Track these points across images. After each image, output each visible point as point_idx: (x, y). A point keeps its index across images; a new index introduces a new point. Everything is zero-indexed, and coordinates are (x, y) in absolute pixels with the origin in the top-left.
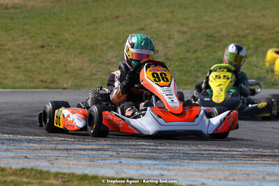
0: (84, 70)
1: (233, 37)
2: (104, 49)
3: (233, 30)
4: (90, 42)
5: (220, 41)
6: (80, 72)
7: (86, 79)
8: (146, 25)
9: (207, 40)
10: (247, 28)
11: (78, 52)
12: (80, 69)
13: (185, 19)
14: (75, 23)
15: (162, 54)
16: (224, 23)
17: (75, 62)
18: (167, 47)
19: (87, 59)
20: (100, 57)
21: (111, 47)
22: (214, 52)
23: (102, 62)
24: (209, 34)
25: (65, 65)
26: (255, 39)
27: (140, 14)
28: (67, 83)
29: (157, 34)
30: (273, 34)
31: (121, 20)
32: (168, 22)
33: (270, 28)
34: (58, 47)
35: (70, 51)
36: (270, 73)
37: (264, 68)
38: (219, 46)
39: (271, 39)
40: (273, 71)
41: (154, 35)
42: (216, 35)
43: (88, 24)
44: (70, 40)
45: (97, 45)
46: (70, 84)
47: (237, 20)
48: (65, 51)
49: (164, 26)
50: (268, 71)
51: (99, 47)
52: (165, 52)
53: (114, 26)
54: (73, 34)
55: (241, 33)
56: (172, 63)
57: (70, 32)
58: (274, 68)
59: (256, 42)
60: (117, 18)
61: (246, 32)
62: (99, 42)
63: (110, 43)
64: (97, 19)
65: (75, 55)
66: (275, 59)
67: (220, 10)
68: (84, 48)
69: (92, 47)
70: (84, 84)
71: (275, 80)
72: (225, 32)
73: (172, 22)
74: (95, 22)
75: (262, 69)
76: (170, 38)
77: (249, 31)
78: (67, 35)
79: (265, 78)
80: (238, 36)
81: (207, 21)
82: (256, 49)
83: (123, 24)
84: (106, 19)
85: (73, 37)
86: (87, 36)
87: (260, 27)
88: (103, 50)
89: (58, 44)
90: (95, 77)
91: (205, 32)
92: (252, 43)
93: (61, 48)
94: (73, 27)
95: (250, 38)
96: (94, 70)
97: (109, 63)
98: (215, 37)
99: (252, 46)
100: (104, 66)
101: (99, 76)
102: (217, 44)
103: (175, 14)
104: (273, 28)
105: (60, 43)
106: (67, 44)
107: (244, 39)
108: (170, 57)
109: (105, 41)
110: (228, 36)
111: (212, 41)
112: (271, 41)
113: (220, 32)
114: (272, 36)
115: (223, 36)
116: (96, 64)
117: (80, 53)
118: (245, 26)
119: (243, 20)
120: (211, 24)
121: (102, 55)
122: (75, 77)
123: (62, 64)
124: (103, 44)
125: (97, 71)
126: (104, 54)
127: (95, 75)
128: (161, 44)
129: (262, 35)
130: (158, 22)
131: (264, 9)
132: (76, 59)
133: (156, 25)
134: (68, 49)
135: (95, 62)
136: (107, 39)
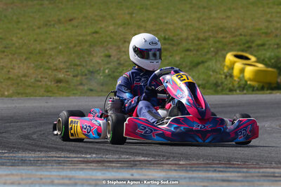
0: (28, 77)
1: (193, 40)
2: (53, 53)
3: (194, 33)
4: (38, 47)
5: (178, 44)
6: (23, 79)
7: (30, 86)
8: (101, 28)
9: (165, 44)
10: (209, 31)
11: (24, 57)
12: (25, 76)
13: (144, 21)
14: (25, 26)
15: (115, 59)
16: (185, 25)
17: (20, 68)
18: (120, 52)
19: (33, 65)
20: (47, 62)
21: (60, 52)
22: (171, 56)
23: (49, 68)
24: (167, 37)
25: (9, 71)
26: (215, 42)
27: (96, 16)
28: (8, 91)
29: (112, 38)
30: (235, 36)
31: (75, 22)
32: (124, 24)
33: (233, 30)
34: (4, 52)
35: (16, 56)
36: (228, 77)
37: (222, 72)
38: (177, 50)
39: (233, 42)
40: (231, 76)
41: (108, 39)
42: (175, 38)
43: (39, 28)
44: (17, 44)
45: (46, 50)
46: (11, 92)
47: (199, 21)
48: (10, 56)
49: (120, 29)
50: (226, 76)
51: (47, 52)
52: (119, 56)
53: (67, 30)
54: (21, 38)
55: (201, 36)
56: (125, 68)
57: (19, 36)
58: (232, 73)
59: (217, 45)
60: (71, 20)
61: (207, 34)
62: (48, 47)
63: (60, 47)
64: (49, 21)
65: (21, 61)
66: (234, 63)
67: (183, 11)
68: (31, 53)
69: (40, 53)
70: (27, 91)
71: (233, 86)
72: (184, 35)
73: (129, 24)
74: (46, 25)
75: (220, 74)
76: (125, 42)
77: (210, 33)
78: (14, 39)
79: (222, 83)
80: (199, 39)
81: (166, 23)
82: (216, 53)
83: (77, 26)
84: (59, 21)
85: (21, 41)
86: (36, 40)
87: (222, 29)
88: (51, 55)
89: (3, 49)
90: (40, 84)
91: (163, 36)
92: (212, 47)
93: (6, 54)
94: (23, 30)
95: (211, 41)
96: (39, 76)
97: (56, 70)
98: (173, 40)
99: (212, 49)
100: (50, 72)
101: (43, 83)
102: (175, 48)
103: (134, 15)
104: (237, 30)
105: (5, 48)
106: (14, 49)
107: (204, 42)
108: (122, 62)
109: (54, 45)
110: (187, 39)
111: (169, 44)
112: (233, 45)
113: (178, 35)
114: (234, 39)
115: (182, 39)
116: (42, 69)
117: (26, 59)
118: (207, 28)
119: (205, 22)
120: (171, 27)
121: (50, 60)
122: (18, 84)
123: (5, 70)
124: (53, 49)
125: (42, 78)
126: (53, 59)
127: (40, 81)
128: (114, 48)
129: (223, 37)
130: (114, 24)
131: (230, 9)
132: (22, 65)
133: (111, 28)
134: (14, 54)
135: (41, 68)
136: (57, 43)
